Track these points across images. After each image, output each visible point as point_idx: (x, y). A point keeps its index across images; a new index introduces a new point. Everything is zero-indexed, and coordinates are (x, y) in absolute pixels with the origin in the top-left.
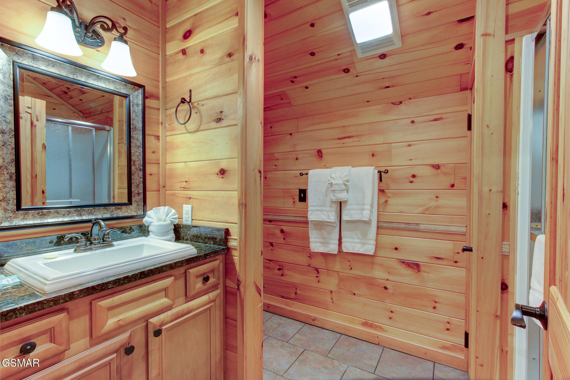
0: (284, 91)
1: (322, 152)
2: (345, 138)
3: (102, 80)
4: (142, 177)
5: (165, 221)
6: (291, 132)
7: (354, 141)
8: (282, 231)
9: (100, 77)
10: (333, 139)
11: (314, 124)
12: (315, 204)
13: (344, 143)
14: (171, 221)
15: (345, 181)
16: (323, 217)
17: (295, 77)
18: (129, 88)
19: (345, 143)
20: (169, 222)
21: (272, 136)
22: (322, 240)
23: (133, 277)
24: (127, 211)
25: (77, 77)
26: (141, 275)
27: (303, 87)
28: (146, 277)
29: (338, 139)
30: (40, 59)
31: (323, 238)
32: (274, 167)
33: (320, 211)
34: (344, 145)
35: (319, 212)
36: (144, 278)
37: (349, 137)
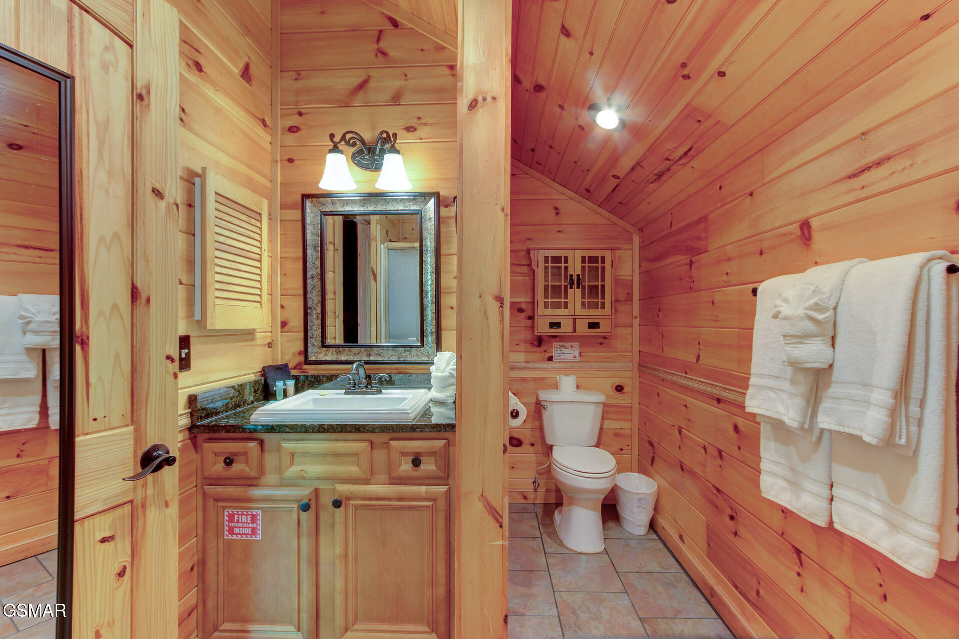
0: (688, 104)
1: (810, 227)
2: (868, 168)
3: (390, 203)
4: (434, 311)
5: (443, 372)
6: (749, 190)
7: (892, 173)
8: (736, 428)
9: (387, 200)
10: (836, 182)
11: (794, 153)
12: (765, 371)
13: (863, 188)
14: (449, 373)
15: (810, 308)
16: (781, 409)
17: (684, 65)
18: (420, 202)
19: (867, 186)
20: (447, 374)
21: (722, 206)
22: (788, 474)
23: (310, 428)
24: (417, 355)
25: (367, 208)
26: (319, 428)
27: (712, 77)
28: (325, 432)
29: (849, 177)
30: (337, 201)
31: (792, 470)
32: (725, 278)
33: (777, 391)
34: (865, 193)
35: (772, 394)
36: (323, 432)
37: (878, 164)
